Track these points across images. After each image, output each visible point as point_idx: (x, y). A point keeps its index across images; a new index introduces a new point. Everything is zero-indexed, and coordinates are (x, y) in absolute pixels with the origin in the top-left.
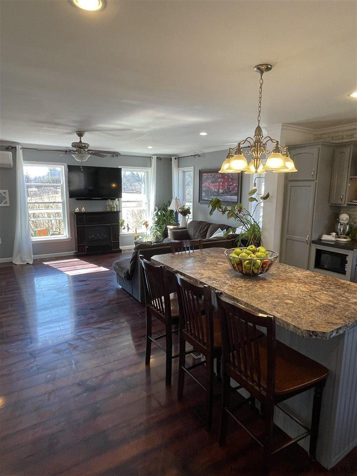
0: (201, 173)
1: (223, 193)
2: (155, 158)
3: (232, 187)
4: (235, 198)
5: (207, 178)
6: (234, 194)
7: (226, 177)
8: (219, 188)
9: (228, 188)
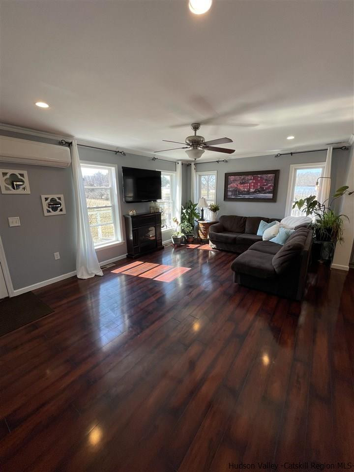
0: (227, 175)
1: (255, 192)
2: (180, 163)
3: (266, 187)
4: (270, 196)
5: (234, 181)
6: (269, 193)
7: (259, 179)
8: (250, 188)
9: (262, 188)
